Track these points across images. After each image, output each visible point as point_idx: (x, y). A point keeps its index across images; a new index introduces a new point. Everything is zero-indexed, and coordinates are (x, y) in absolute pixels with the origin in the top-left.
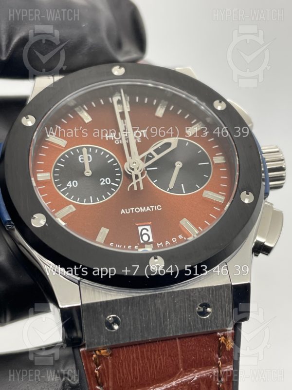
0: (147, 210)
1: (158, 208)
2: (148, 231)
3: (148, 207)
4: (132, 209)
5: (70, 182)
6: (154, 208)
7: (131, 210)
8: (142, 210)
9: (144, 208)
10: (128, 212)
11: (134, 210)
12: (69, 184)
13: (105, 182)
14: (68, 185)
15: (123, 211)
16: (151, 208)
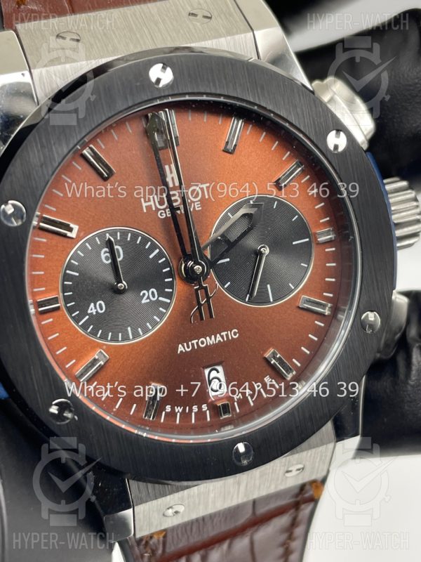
0: (218, 339)
1: (233, 334)
2: (218, 372)
3: (218, 335)
4: (195, 342)
5: (92, 305)
6: (227, 335)
7: (193, 345)
8: (210, 341)
9: (213, 337)
10: (188, 347)
11: (197, 343)
12: (92, 309)
13: (148, 298)
14: (89, 312)
15: (181, 348)
16: (222, 337)
